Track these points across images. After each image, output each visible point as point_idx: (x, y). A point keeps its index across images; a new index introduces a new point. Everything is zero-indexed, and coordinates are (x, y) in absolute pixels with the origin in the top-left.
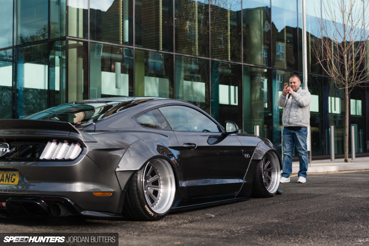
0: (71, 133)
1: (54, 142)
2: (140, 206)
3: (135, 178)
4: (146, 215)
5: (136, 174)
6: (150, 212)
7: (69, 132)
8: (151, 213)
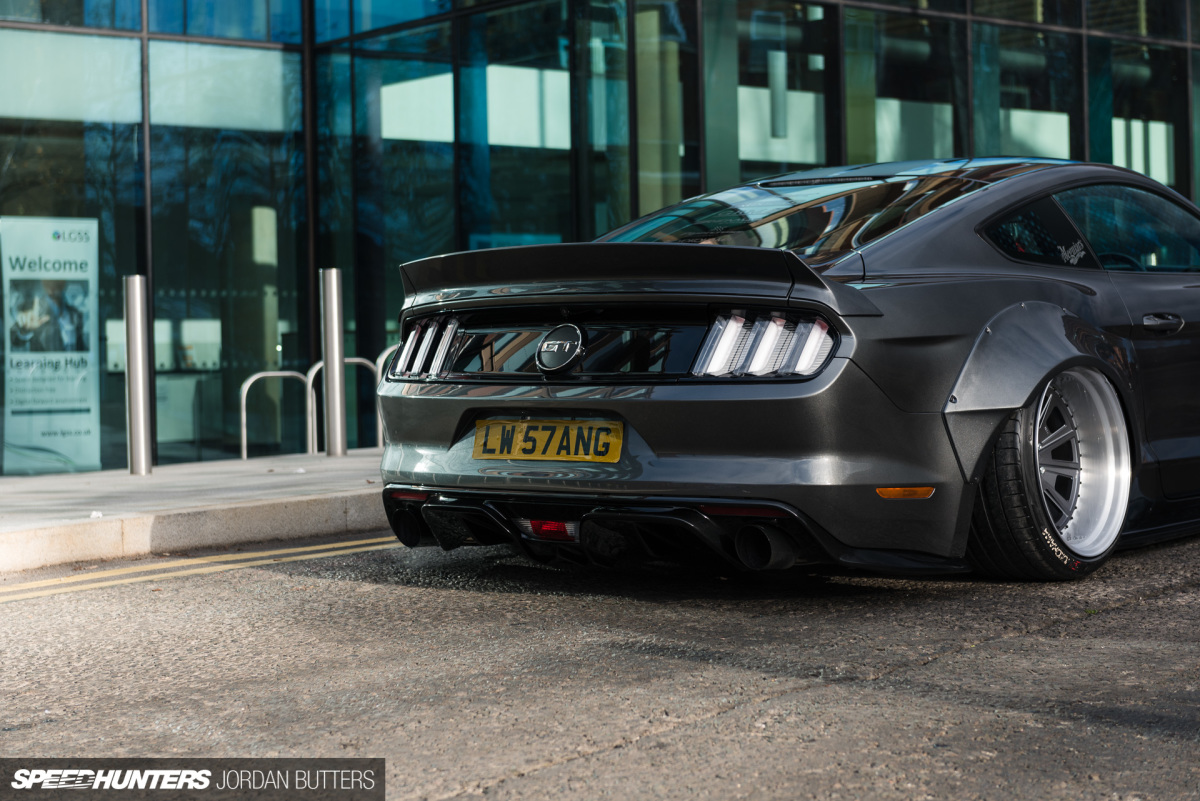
0: (797, 286)
1: (736, 320)
2: (1025, 531)
3: (1009, 438)
4: (1044, 563)
5: (1010, 422)
6: (1059, 553)
7: (789, 285)
8: (1061, 555)
